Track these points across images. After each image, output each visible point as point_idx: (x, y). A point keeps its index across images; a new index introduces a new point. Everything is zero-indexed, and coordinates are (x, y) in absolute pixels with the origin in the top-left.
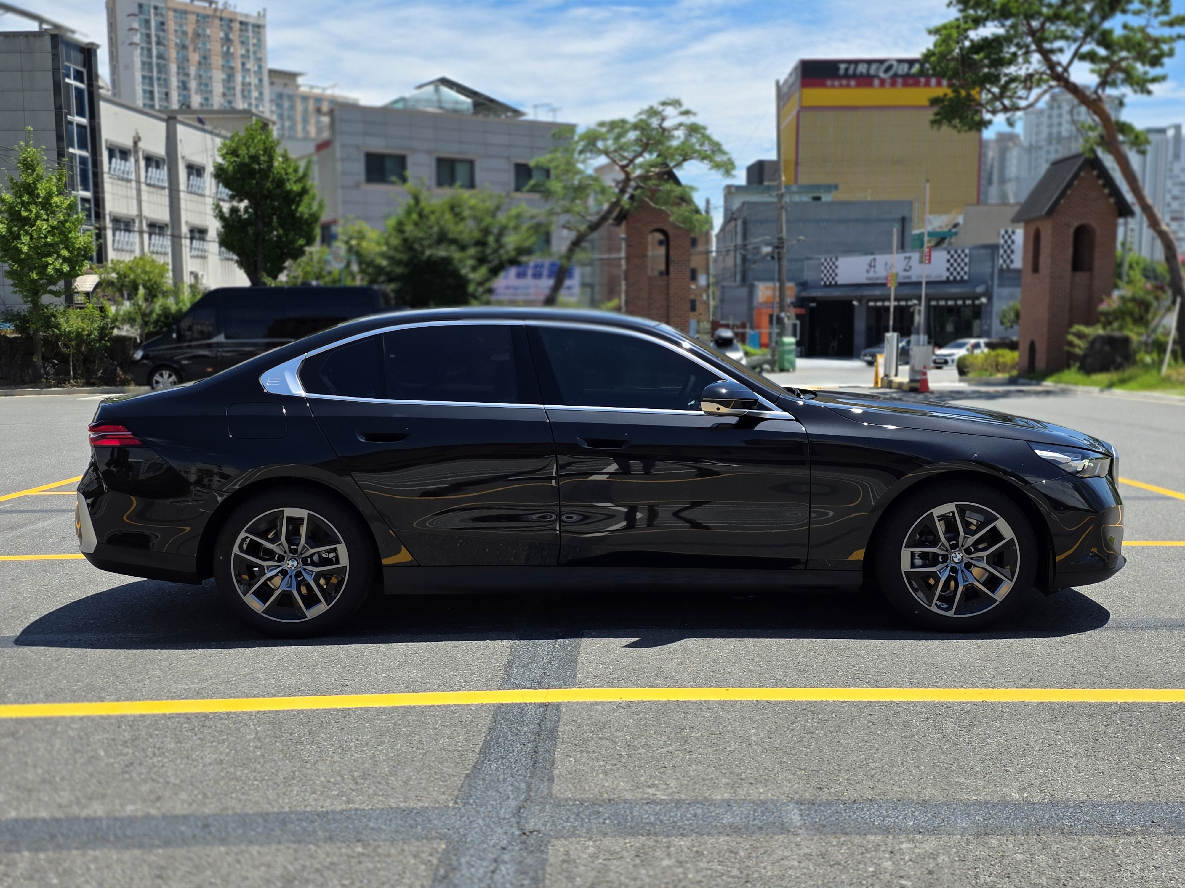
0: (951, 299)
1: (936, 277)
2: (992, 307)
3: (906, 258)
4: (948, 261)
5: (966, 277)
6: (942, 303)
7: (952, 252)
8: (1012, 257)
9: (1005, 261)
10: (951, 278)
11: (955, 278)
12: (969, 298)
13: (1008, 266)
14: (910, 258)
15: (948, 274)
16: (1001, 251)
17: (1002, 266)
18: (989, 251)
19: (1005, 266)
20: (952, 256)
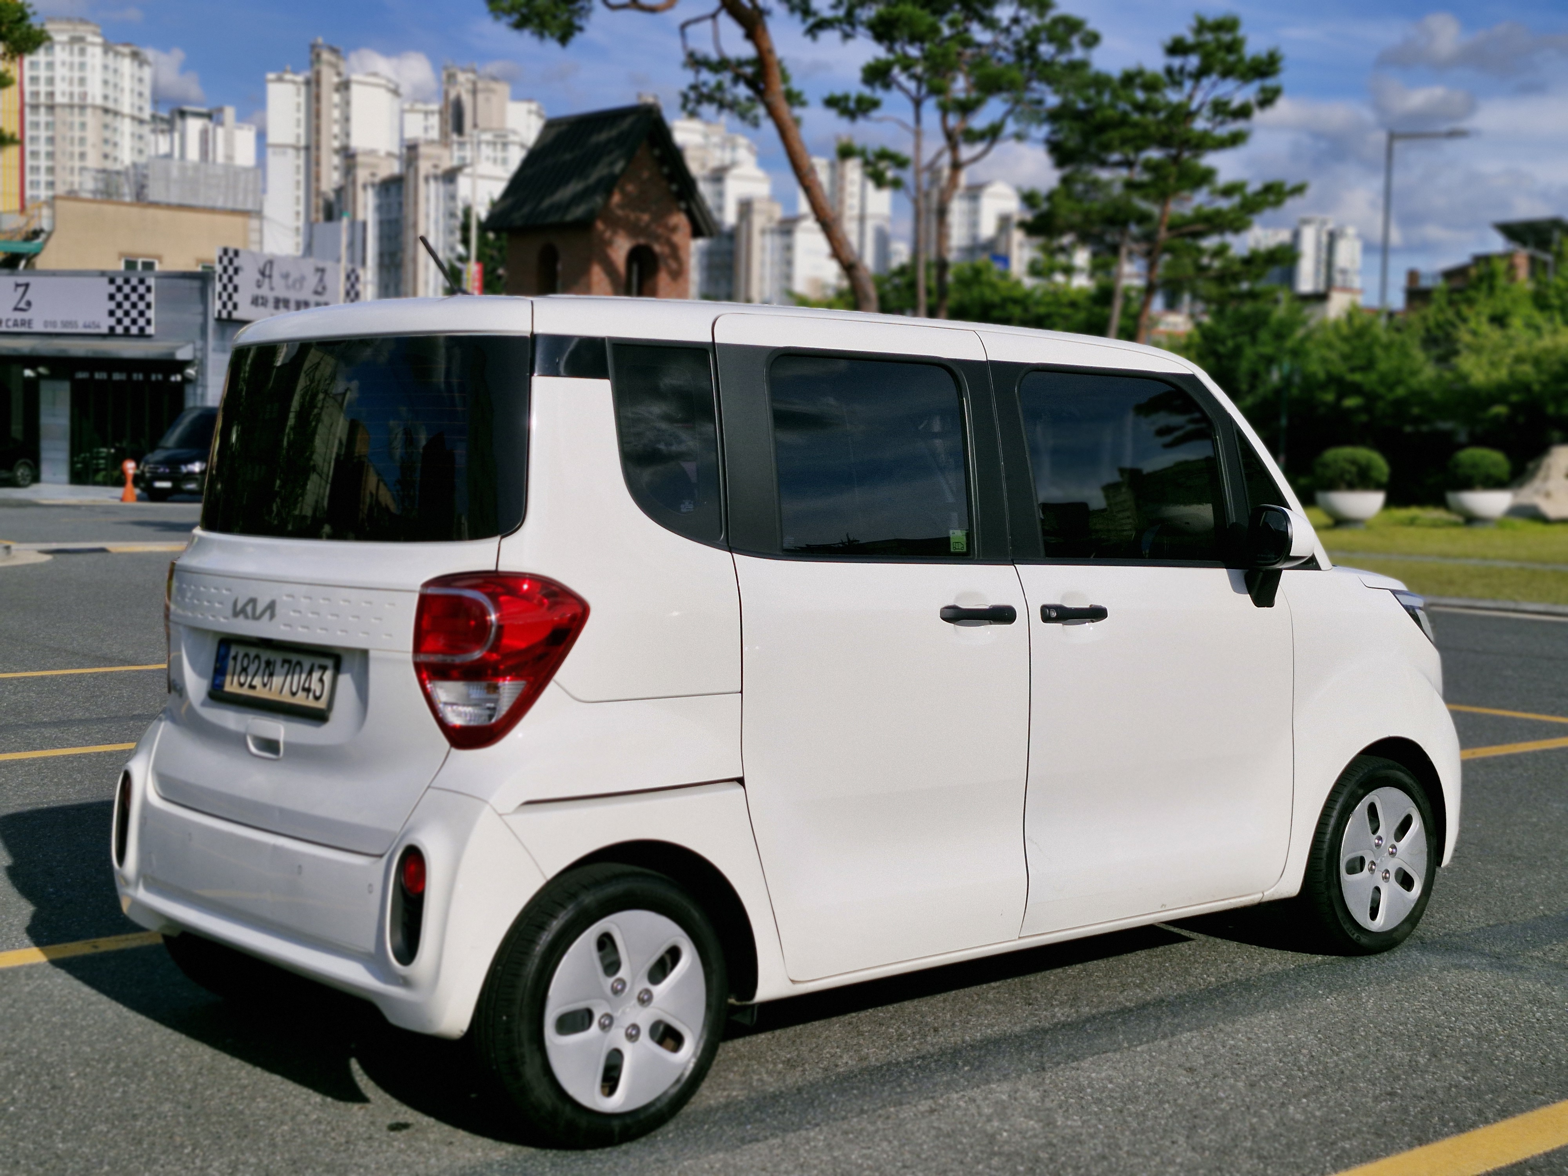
0: (120, 370)
1: (85, 326)
2: (205, 387)
3: (18, 285)
4: (112, 297)
5: (150, 330)
6: (100, 376)
7: (119, 281)
8: (236, 297)
9: (224, 305)
10: (119, 330)
11: (127, 329)
12: (157, 372)
13: (230, 313)
14: (27, 285)
15: (112, 321)
16: (218, 287)
17: (220, 312)
18: (196, 284)
19: (224, 315)
20: (119, 289)
